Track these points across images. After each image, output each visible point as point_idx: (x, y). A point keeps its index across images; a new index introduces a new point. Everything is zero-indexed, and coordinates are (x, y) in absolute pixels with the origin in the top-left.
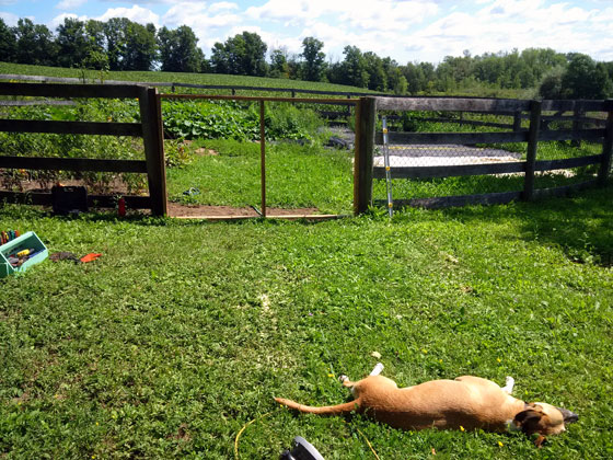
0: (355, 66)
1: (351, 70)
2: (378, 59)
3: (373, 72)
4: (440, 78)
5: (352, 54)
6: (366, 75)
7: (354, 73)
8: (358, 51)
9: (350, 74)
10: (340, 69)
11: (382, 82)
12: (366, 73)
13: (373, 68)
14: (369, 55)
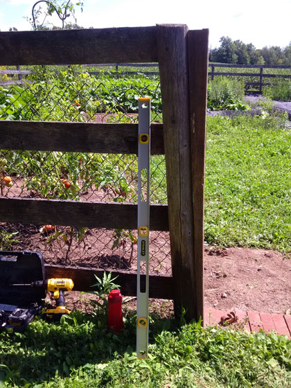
0: (228, 50)
1: (224, 53)
2: (244, 45)
3: (240, 53)
4: (287, 57)
5: (226, 42)
6: (235, 57)
7: (227, 55)
8: (229, 40)
9: (224, 56)
10: (217, 52)
11: (246, 61)
12: (235, 55)
13: (240, 51)
14: (237, 43)
